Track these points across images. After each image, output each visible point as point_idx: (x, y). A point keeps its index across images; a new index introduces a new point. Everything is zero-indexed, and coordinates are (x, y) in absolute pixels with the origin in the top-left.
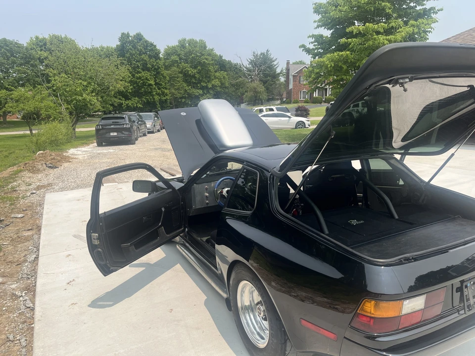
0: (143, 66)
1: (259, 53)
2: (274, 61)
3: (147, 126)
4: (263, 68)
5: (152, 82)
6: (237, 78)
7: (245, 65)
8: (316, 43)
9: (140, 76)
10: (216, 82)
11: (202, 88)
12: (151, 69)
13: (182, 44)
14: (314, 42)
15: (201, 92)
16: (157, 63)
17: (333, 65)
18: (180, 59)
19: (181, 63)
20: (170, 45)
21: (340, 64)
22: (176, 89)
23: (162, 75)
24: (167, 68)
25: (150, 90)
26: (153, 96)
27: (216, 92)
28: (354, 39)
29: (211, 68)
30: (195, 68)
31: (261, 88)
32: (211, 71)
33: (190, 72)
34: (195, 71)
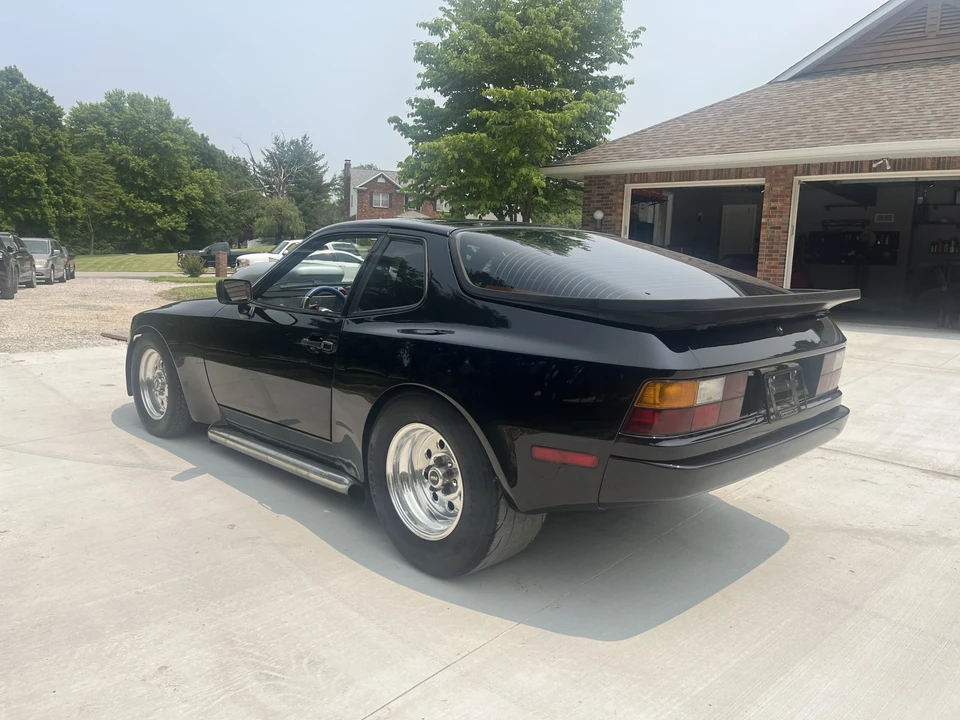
0: (19, 139)
1: (288, 141)
2: (317, 160)
3: (37, 266)
4: (295, 169)
5: (41, 177)
6: (238, 187)
7: (257, 162)
8: (419, 118)
9: (10, 161)
10: (195, 191)
11: (162, 200)
12: (40, 147)
13: (115, 102)
14: (417, 114)
15: (159, 208)
16: (54, 136)
17: (456, 156)
18: (110, 134)
19: (110, 142)
20: (87, 102)
21: (469, 155)
22: (98, 198)
23: (65, 163)
24: (77, 149)
25: (34, 194)
26: (41, 207)
27: (192, 210)
28: (493, 113)
29: (183, 160)
30: (145, 155)
31: (293, 211)
32: (181, 167)
33: (132, 164)
34: (146, 162)
